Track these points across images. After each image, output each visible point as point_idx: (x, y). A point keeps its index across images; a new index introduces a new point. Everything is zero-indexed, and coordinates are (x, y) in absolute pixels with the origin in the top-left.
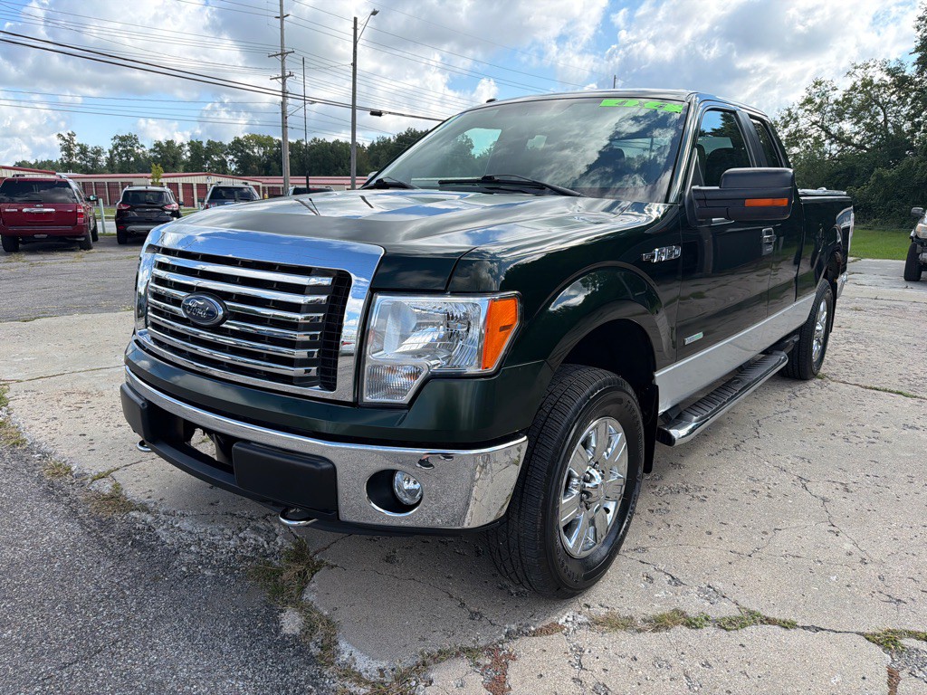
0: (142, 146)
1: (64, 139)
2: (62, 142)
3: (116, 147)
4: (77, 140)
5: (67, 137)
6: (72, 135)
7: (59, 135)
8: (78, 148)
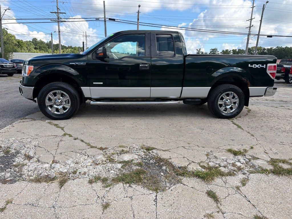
0: (218, 52)
1: (198, 50)
2: (197, 51)
3: (211, 52)
4: (201, 51)
5: (199, 50)
6: (200, 49)
7: (197, 49)
8: (201, 53)
